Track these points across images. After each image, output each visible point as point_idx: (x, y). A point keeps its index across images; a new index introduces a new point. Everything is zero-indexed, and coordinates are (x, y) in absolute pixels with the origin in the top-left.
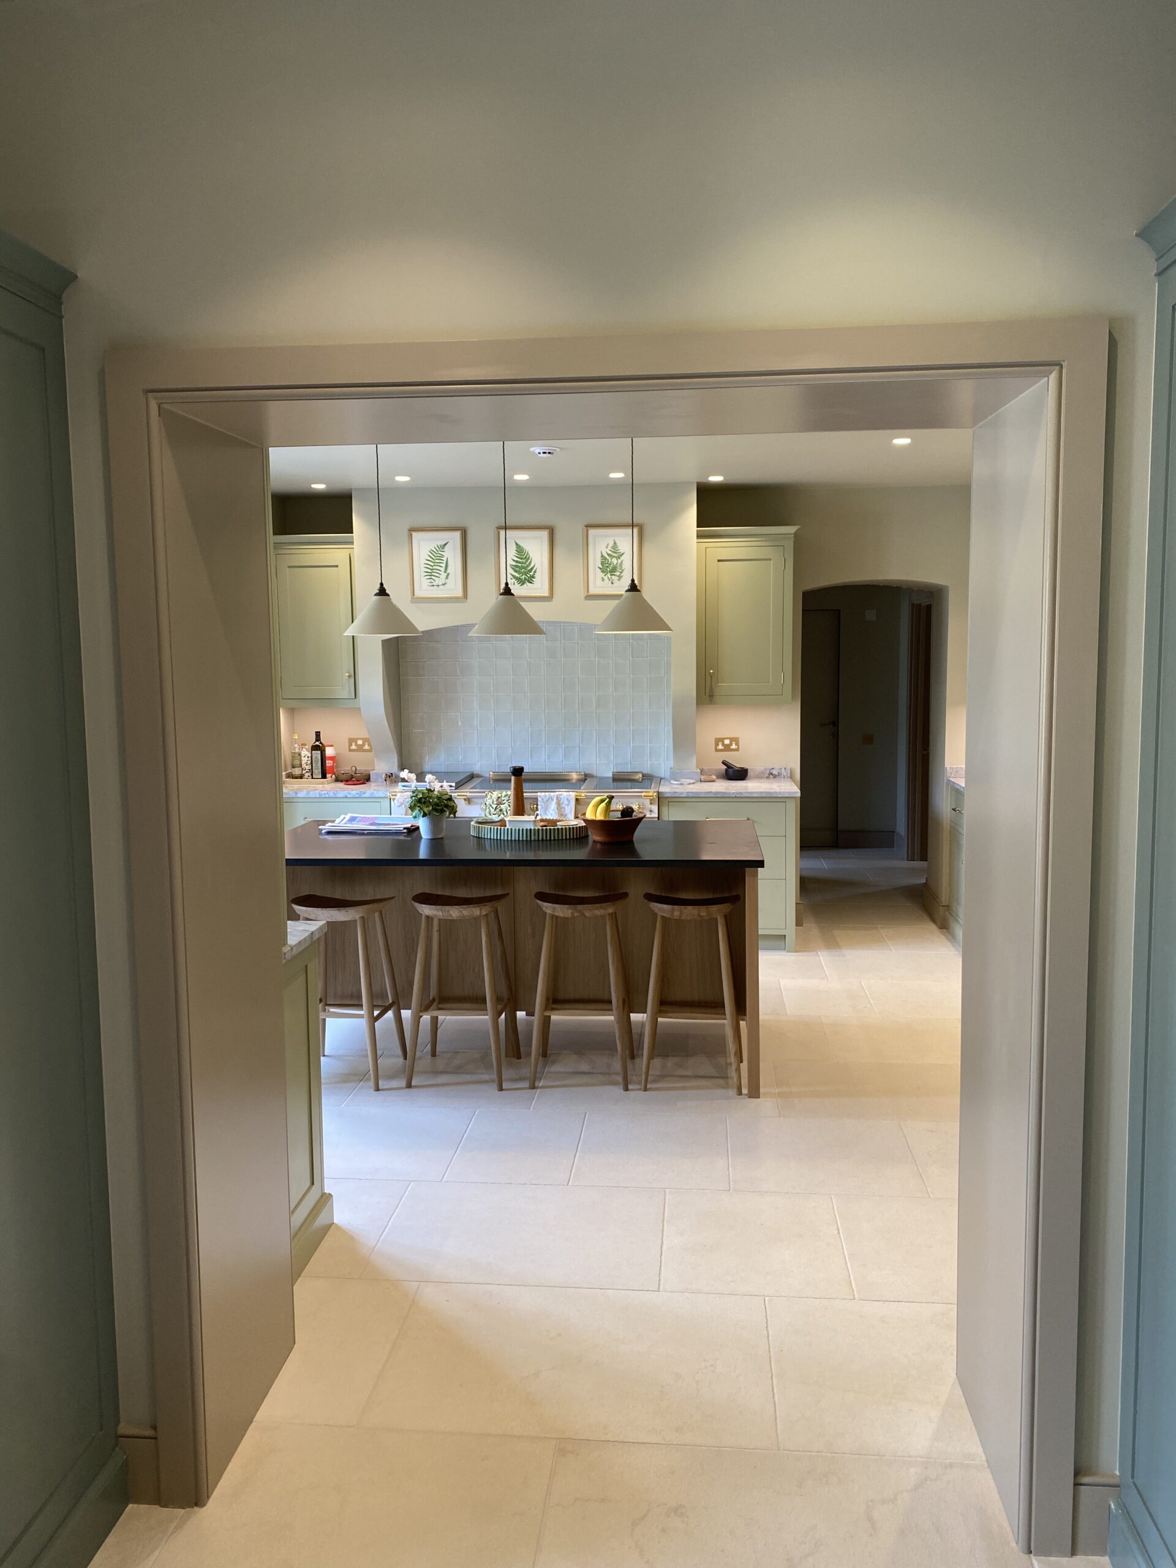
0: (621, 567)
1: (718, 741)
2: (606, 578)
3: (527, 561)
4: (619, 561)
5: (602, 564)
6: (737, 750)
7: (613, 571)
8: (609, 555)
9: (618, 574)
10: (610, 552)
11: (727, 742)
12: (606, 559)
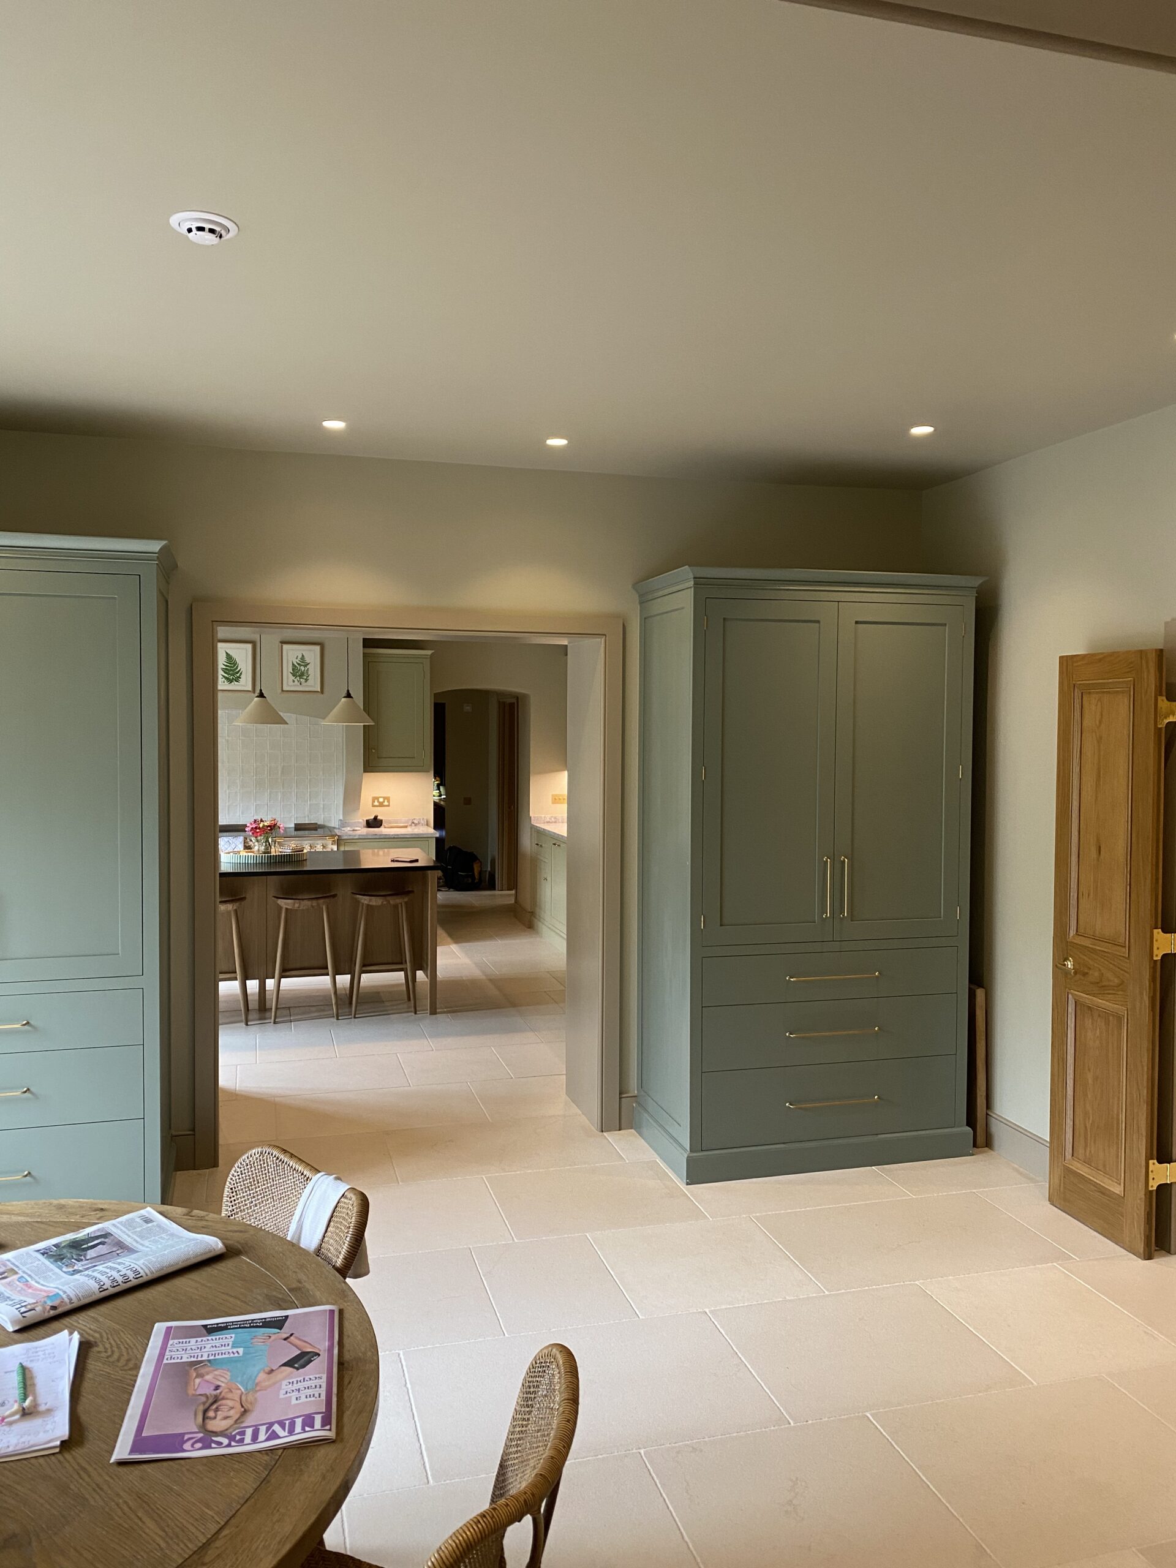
0: (307, 673)
1: (374, 799)
2: (296, 680)
3: (234, 666)
4: (306, 669)
5: (293, 670)
6: (389, 806)
7: (301, 676)
9: (305, 677)
10: (299, 662)
11: (381, 800)
12: (296, 666)
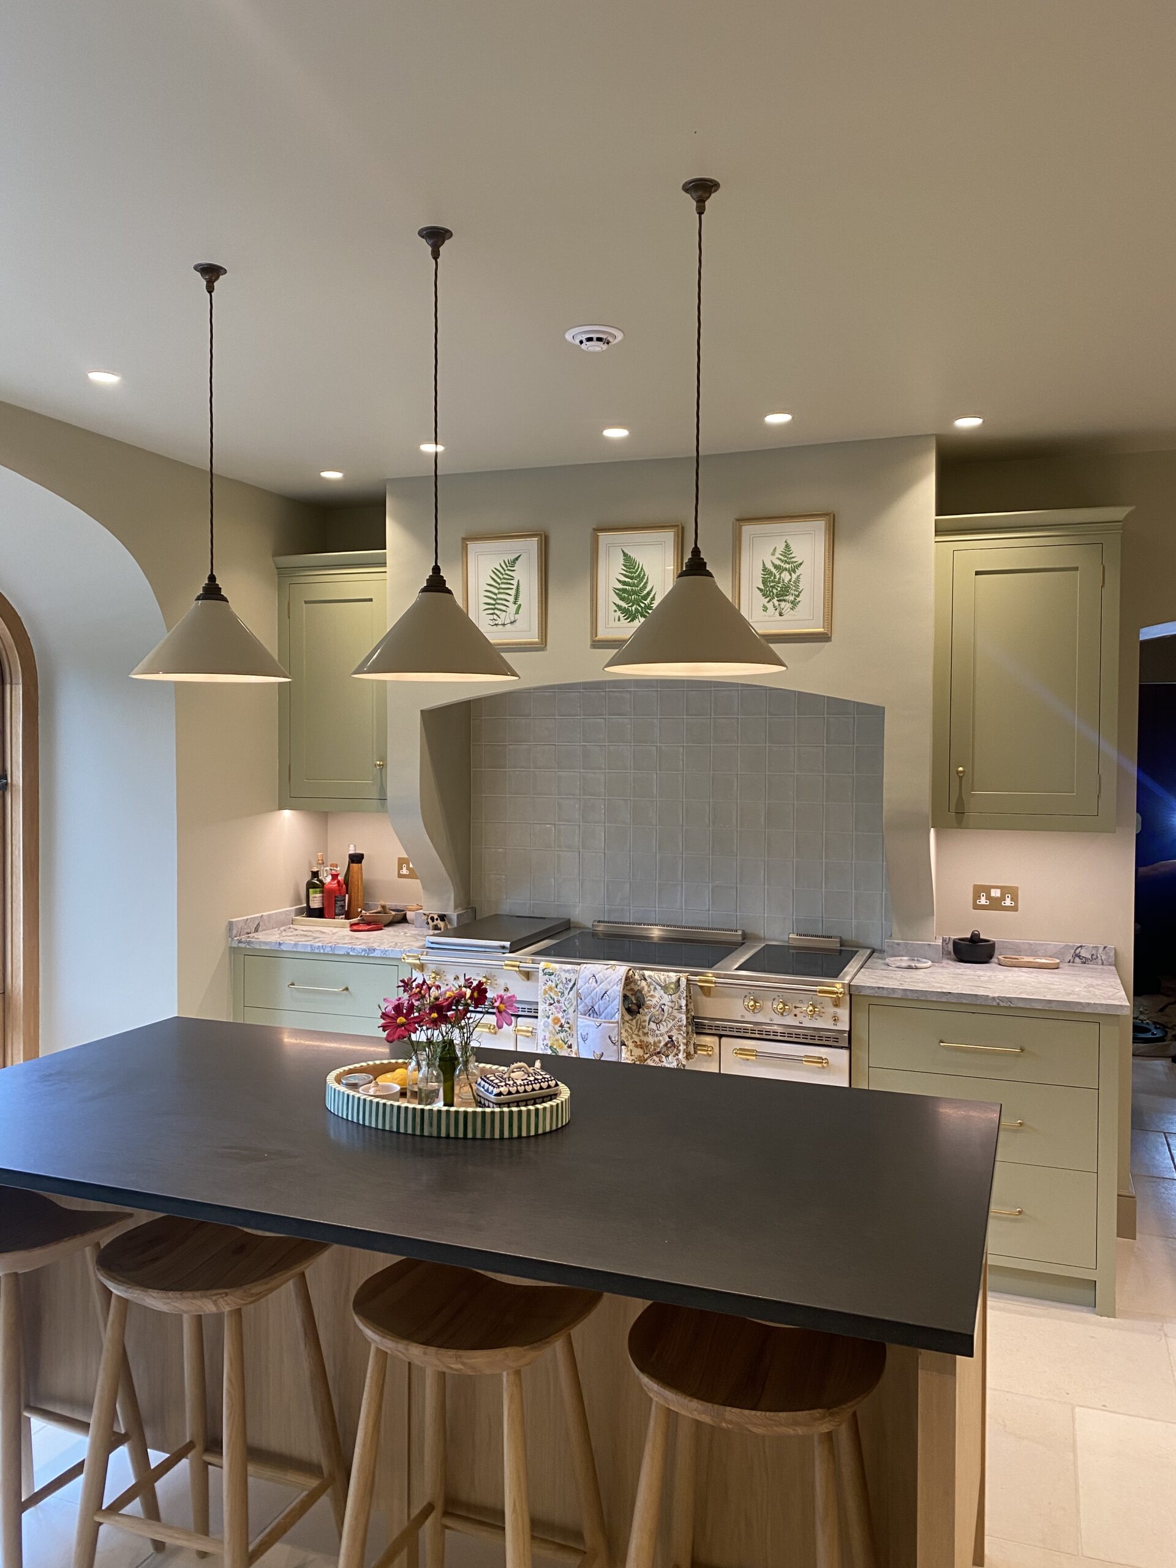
0: (797, 587)
1: (979, 890)
2: (770, 606)
3: (639, 583)
4: (794, 576)
5: (764, 583)
6: (1014, 909)
7: (782, 595)
8: (776, 567)
9: (791, 598)
10: (778, 562)
11: (997, 893)
12: (771, 573)
